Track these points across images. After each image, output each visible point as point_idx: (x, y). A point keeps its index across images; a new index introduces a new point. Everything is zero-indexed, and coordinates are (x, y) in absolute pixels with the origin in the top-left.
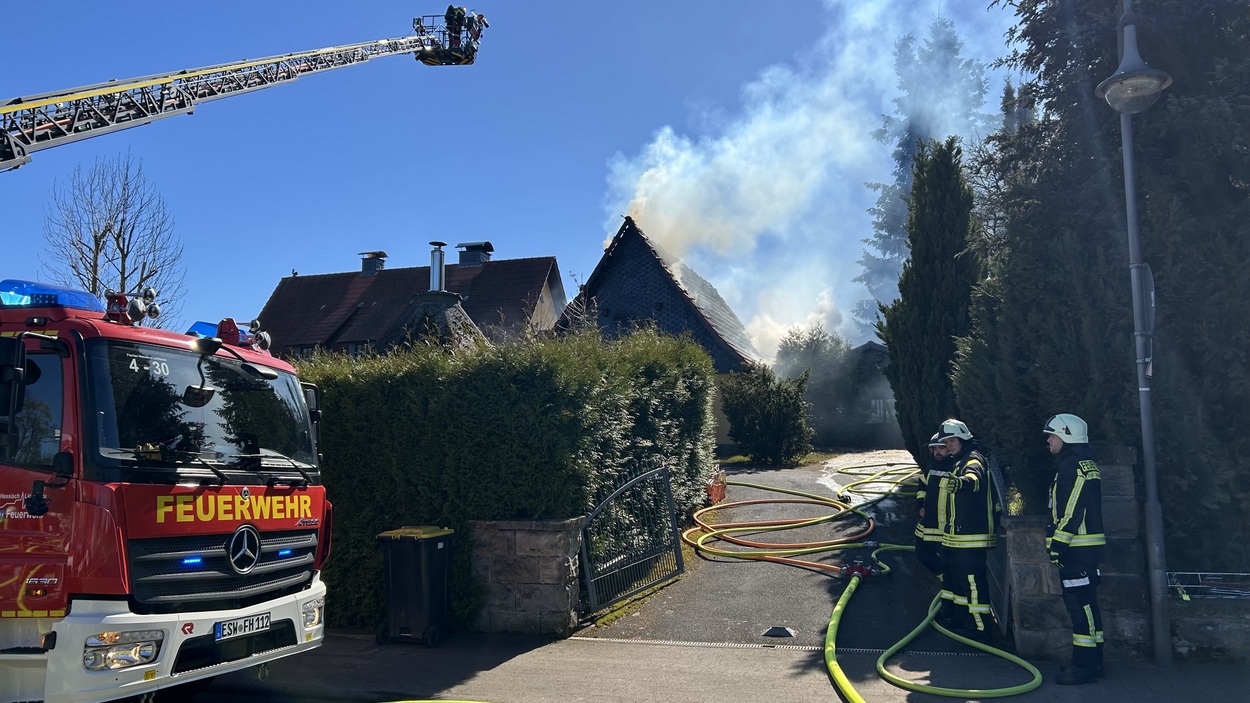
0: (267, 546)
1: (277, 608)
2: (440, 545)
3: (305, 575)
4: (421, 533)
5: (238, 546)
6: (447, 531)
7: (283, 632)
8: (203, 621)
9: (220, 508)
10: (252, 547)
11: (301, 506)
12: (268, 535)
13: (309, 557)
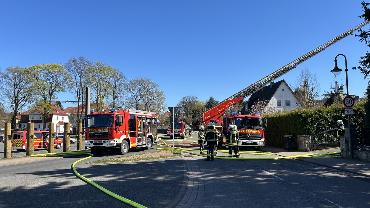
0: (252, 135)
1: (255, 141)
2: (290, 138)
3: (260, 138)
4: (286, 136)
5: (249, 135)
6: (292, 136)
7: (256, 144)
8: (245, 141)
9: (246, 131)
10: (250, 135)
11: (258, 132)
12: (252, 134)
13: (260, 137)
